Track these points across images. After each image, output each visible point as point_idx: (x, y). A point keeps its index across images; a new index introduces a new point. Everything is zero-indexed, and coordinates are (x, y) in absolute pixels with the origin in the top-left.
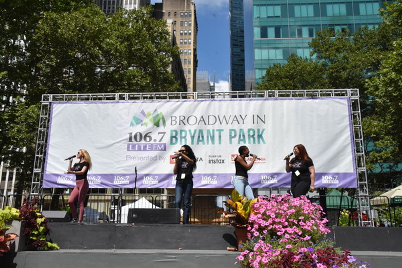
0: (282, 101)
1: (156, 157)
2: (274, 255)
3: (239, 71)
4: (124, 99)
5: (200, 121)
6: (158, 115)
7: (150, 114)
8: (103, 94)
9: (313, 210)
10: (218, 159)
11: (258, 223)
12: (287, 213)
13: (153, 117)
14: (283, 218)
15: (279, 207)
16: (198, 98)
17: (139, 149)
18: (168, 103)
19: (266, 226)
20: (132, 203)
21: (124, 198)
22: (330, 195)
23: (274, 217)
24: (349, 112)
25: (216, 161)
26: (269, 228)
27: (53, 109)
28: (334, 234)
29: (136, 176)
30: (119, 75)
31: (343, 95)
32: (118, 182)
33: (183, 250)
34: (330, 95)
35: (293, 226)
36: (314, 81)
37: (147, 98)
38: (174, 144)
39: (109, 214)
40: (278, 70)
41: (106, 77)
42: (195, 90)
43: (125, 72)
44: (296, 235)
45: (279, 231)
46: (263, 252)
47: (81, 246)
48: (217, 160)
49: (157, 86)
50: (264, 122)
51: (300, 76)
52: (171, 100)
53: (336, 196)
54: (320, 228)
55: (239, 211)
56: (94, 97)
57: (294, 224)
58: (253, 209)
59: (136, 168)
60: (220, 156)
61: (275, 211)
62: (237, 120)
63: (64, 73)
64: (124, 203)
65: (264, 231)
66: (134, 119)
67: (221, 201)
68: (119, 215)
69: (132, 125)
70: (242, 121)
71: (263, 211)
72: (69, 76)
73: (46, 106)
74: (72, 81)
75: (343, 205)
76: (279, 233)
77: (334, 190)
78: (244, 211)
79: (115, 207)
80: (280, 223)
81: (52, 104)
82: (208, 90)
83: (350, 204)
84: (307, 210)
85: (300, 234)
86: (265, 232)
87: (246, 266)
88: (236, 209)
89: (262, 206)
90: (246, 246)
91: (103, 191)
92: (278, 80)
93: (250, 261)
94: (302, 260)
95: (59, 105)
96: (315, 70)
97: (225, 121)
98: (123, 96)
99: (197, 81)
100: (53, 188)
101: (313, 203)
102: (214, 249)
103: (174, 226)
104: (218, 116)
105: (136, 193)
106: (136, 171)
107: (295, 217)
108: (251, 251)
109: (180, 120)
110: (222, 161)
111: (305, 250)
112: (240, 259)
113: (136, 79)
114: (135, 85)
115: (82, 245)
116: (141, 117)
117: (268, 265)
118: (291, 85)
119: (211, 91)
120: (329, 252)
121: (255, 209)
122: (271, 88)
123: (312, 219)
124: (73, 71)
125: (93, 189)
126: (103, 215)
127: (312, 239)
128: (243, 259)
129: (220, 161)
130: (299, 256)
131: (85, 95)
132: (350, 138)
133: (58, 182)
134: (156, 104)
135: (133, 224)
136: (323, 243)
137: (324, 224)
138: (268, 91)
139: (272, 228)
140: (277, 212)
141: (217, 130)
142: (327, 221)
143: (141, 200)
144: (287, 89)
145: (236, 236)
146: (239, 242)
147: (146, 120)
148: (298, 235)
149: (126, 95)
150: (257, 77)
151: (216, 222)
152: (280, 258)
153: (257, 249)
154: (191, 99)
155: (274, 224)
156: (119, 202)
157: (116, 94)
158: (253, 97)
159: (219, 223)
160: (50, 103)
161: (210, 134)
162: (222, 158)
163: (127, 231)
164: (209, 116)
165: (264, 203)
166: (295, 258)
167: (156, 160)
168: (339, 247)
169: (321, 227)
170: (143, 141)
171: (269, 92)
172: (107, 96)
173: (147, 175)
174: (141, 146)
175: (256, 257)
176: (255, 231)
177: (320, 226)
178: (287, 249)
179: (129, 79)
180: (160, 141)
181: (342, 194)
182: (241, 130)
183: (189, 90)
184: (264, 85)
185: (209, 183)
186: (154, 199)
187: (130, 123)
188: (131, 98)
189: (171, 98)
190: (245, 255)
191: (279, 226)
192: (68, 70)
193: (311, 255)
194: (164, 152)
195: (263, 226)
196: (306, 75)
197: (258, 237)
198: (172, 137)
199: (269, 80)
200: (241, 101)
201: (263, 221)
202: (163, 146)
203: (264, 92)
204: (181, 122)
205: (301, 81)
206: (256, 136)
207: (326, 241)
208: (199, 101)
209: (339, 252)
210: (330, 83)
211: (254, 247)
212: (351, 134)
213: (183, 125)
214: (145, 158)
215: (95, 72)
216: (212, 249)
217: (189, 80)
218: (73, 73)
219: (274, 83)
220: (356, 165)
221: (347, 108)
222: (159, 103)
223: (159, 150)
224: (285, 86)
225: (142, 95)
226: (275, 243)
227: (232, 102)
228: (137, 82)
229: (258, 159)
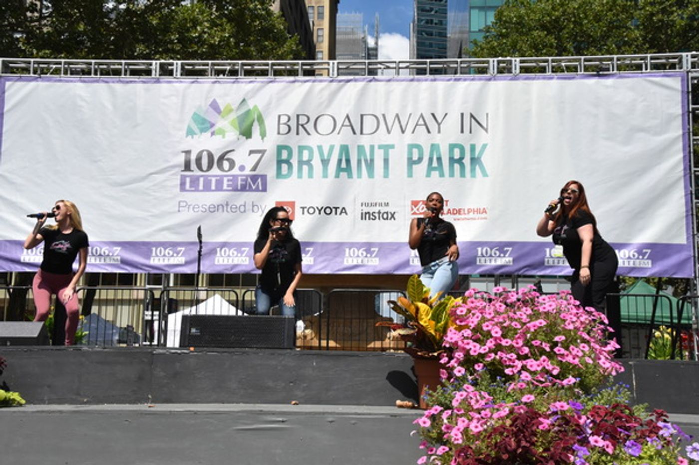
0: (527, 82)
1: (245, 206)
2: (495, 415)
3: (433, 13)
4: (171, 73)
5: (343, 125)
6: (248, 113)
7: (231, 111)
8: (123, 61)
9: (587, 322)
10: (382, 211)
11: (464, 349)
12: (529, 328)
13: (238, 117)
14: (519, 338)
15: (511, 314)
16: (338, 75)
17: (207, 188)
18: (271, 84)
19: (480, 354)
20: (192, 306)
21: (173, 295)
22: (631, 293)
23: (499, 335)
24: (683, 106)
25: (377, 215)
26: (489, 359)
27: (4, 92)
28: (634, 376)
29: (201, 247)
30: (160, 19)
31: (673, 66)
32: (159, 260)
33: (300, 406)
34: (641, 69)
35: (541, 356)
36: (605, 37)
37: (223, 72)
38: (285, 177)
39: (140, 331)
40: (523, 11)
41: (129, 23)
42: (332, 56)
43: (172, 11)
44: (546, 376)
45: (508, 366)
46: (473, 410)
47: (74, 397)
48: (379, 213)
49: (248, 45)
50: (486, 130)
51: (575, 22)
52: (279, 78)
53: (644, 296)
54: (601, 362)
55: (422, 323)
56: (101, 67)
57: (543, 352)
58: (453, 318)
59: (199, 229)
60: (387, 204)
61: (502, 323)
62: (425, 124)
63: (27, 9)
64: (174, 306)
65: (476, 367)
66: (195, 121)
67: (386, 302)
68: (164, 332)
69: (190, 132)
70: (437, 125)
71: (476, 323)
72: (42, 17)
74: (50, 29)
75: (659, 317)
76: (508, 371)
77: (640, 283)
78: (434, 323)
79: (152, 315)
80: (511, 349)
82: (364, 58)
83: (675, 314)
84: (573, 322)
85: (555, 372)
86: (479, 367)
87: (435, 439)
88: (415, 317)
89: (473, 312)
90: (437, 398)
91: (127, 280)
92: (522, 34)
93: (443, 428)
94: (556, 428)
95: (19, 84)
96: (611, 10)
97: (398, 125)
98: (170, 67)
99: (338, 37)
100: (11, 273)
101: (587, 308)
102: (367, 405)
103: (281, 355)
104: (384, 115)
105: (200, 285)
106: (200, 235)
107: (546, 336)
108: (448, 407)
109: (298, 124)
110: (390, 216)
111: (564, 406)
112: (422, 425)
113: (199, 28)
114: (196, 43)
115: (79, 394)
116: (212, 116)
117: (482, 437)
118: (551, 46)
119: (369, 59)
120: (619, 412)
121: (458, 317)
122: (505, 54)
123: (584, 341)
124: (50, 5)
125: (104, 274)
126: (127, 334)
127: (583, 385)
128: (428, 423)
129: (385, 216)
130: (551, 419)
131: (80, 64)
132: (682, 167)
133: (22, 260)
134: (245, 86)
135: (192, 349)
136: (605, 394)
137: (609, 352)
138: (496, 59)
139: (495, 359)
140: (505, 325)
141: (380, 147)
142: (618, 346)
143: (210, 300)
144: (541, 55)
145: (416, 376)
146: (422, 388)
147: (222, 123)
148: (552, 375)
149: (177, 64)
150: (475, 28)
151: (374, 349)
152: (508, 422)
153: (460, 403)
154: (325, 77)
155: (499, 350)
156: (162, 303)
157: (154, 62)
158: (461, 73)
159: (383, 349)
161: (365, 156)
162: (390, 209)
163: (178, 365)
164: (362, 116)
165: (478, 304)
166: (542, 423)
167: (245, 211)
168: (643, 403)
169: (603, 359)
170: (215, 171)
171: (499, 62)
172: (131, 67)
173: (224, 245)
174: (211, 181)
175: (457, 420)
176: (456, 365)
177: (602, 356)
178: (526, 404)
179: (183, 30)
180: (254, 169)
181: (657, 292)
182: (434, 147)
183: (319, 55)
184: (489, 46)
185: (360, 263)
186: (240, 298)
187: (186, 127)
188: (186, 73)
189: (277, 73)
190: (433, 415)
191: (509, 356)
192: (38, 3)
193: (576, 417)
194: (263, 193)
195: (476, 354)
196: (589, 21)
197: (463, 379)
198: (280, 162)
199: (502, 35)
200: (435, 83)
201: (475, 344)
202: (259, 180)
203: (488, 62)
204: (300, 128)
205: (576, 36)
206: (467, 161)
207: (612, 390)
208: (340, 81)
209: (642, 413)
210: (644, 38)
211: (453, 398)
212: (684, 157)
213: (306, 134)
214: (221, 207)
215: (102, 7)
216: (363, 405)
217: (320, 33)
218: (51, 10)
219: (513, 42)
220: (693, 228)
221: (678, 97)
222: (251, 85)
223: (251, 190)
224: (537, 49)
225: (213, 65)
226: (501, 391)
227: (415, 83)
228: (200, 36)
229: (469, 211)
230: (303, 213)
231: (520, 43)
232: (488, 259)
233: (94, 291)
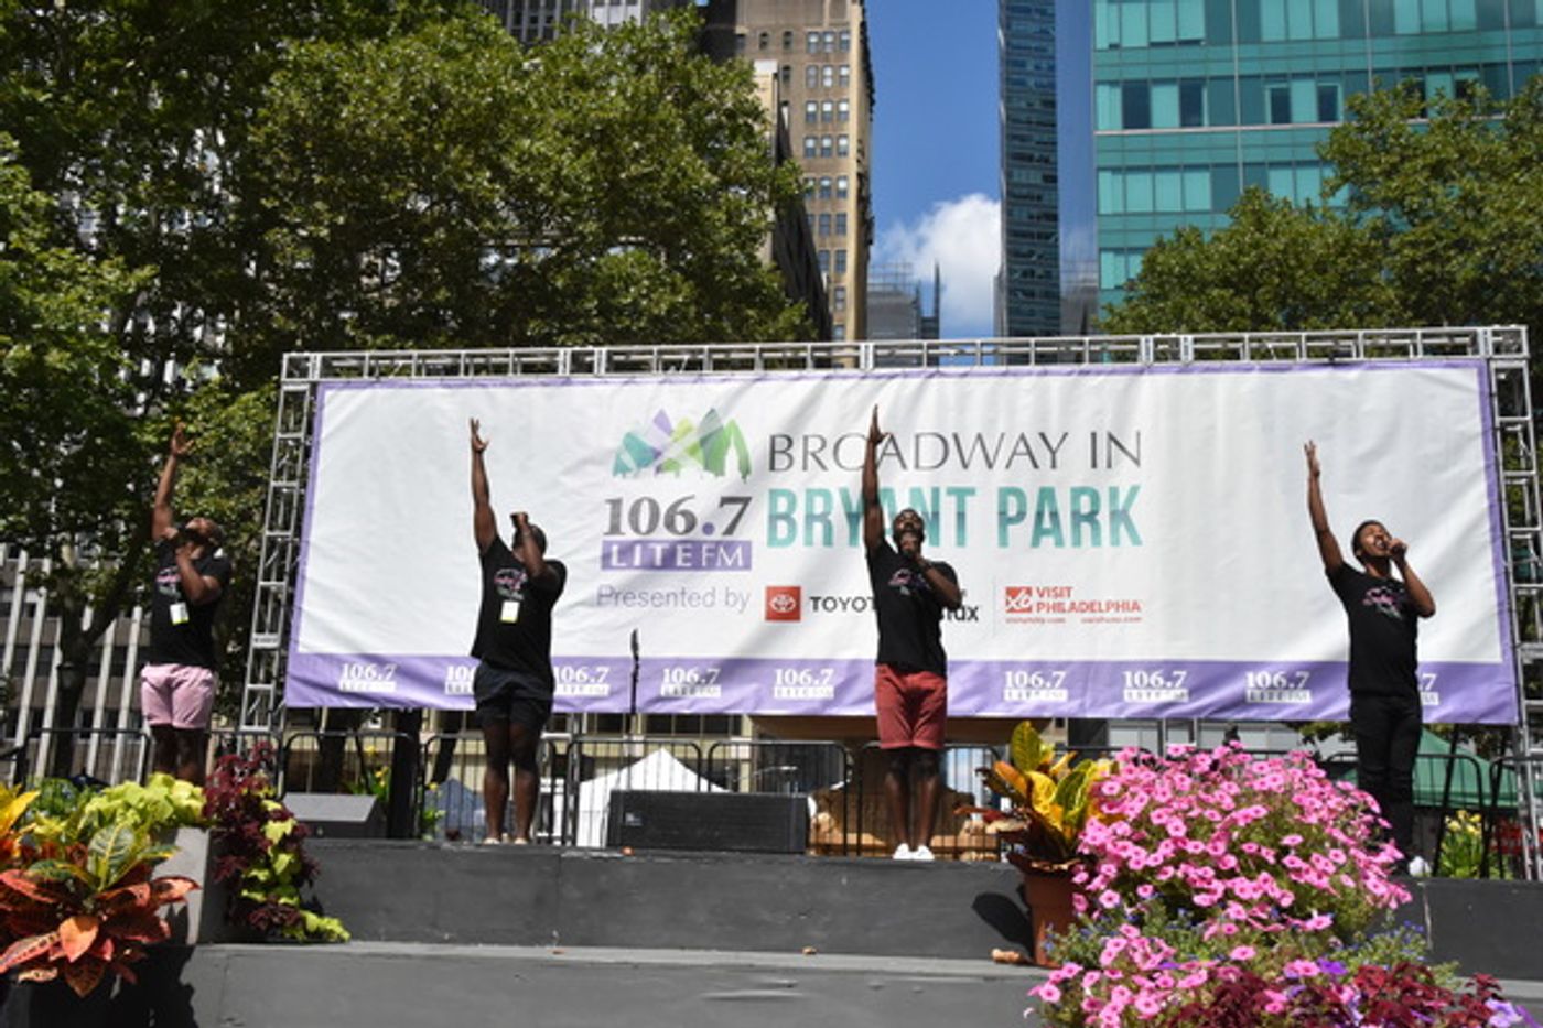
0: (1207, 375)
1: (713, 595)
2: (1182, 984)
3: (1034, 258)
4: (589, 368)
6: (719, 431)
7: (690, 429)
8: (510, 351)
9: (1341, 809)
11: (1117, 858)
12: (1235, 821)
13: (702, 440)
14: (1218, 839)
15: (1202, 794)
16: (876, 365)
17: (648, 564)
18: (759, 384)
19: (1147, 869)
20: (620, 769)
21: (588, 750)
23: (1181, 833)
24: (1484, 419)
26: (1163, 878)
27: (322, 408)
28: (1427, 908)
29: (637, 667)
30: (570, 278)
31: (1459, 350)
32: (565, 689)
33: (820, 957)
34: (1406, 353)
35: (1259, 871)
36: (1337, 296)
37: (678, 365)
38: (783, 543)
40: (1190, 255)
41: (520, 286)
42: (861, 335)
43: (593, 264)
44: (1270, 909)
45: (1199, 891)
46: (1139, 972)
47: (428, 930)
49: (718, 317)
50: (1137, 462)
51: (1281, 274)
52: (773, 373)
53: (1439, 757)
54: (1369, 884)
55: (1039, 809)
56: (475, 360)
57: (1261, 864)
58: (1096, 800)
59: (634, 636)
61: (1186, 812)
62: (1029, 453)
63: (363, 273)
64: (586, 769)
65: (1140, 891)
66: (628, 447)
67: (963, 767)
68: (572, 815)
69: (620, 468)
70: (1049, 455)
71: (1138, 811)
72: (383, 285)
73: (299, 396)
74: (395, 301)
75: (1457, 794)
76: (1199, 899)
78: (1060, 809)
79: (553, 786)
80: (1204, 858)
81: (320, 388)
82: (916, 336)
83: (1487, 789)
84: (1316, 810)
85: (1286, 902)
86: (1145, 892)
87: (1067, 1023)
88: (1024, 800)
89: (1132, 789)
90: (1070, 948)
92: (1190, 294)
93: (1084, 1005)
94: (1297, 1011)
95: (346, 393)
96: (1342, 254)
97: (982, 457)
98: (588, 359)
99: (871, 301)
100: (321, 710)
101: (1340, 784)
102: (939, 956)
103: (783, 864)
104: (956, 437)
105: (633, 730)
106: (635, 646)
107: (1267, 834)
108: (1091, 965)
109: (806, 452)
110: (968, 614)
111: (1309, 968)
112: (1045, 998)
113: (633, 289)
114: (628, 315)
115: (434, 925)
116: (656, 439)
117: (1157, 1023)
118: (1243, 314)
119: (926, 338)
120: (1408, 979)
121: (1104, 800)
122: (1164, 327)
123: (1336, 844)
124: (397, 264)
127: (1338, 928)
128: (1056, 996)
129: (960, 613)
130: (1285, 992)
131: (443, 356)
132: (1487, 526)
133: (341, 688)
134: (714, 389)
135: (628, 851)
136: (1381, 945)
137: (1384, 866)
138: (1151, 337)
139: (1174, 877)
140: (1193, 814)
141: (950, 491)
143: (653, 757)
144: (1226, 329)
145: (1026, 904)
146: (1038, 929)
147: (674, 450)
148: (1281, 909)
149: (600, 352)
150: (1108, 283)
151: (942, 851)
152: (1207, 998)
153: (1115, 960)
154: (850, 370)
155: (1182, 861)
156: (570, 764)
157: (562, 351)
158: (1091, 361)
159: (957, 852)
160: (314, 385)
163: (603, 878)
164: (917, 437)
165: (1142, 776)
166: (1269, 1000)
167: (713, 604)
168: (1449, 961)
169: (1373, 878)
170: (662, 532)
171: (1157, 342)
172: (525, 360)
173: (676, 663)
174: (653, 550)
175: (1109, 990)
176: (1103, 887)
177: (1370, 873)
178: (1237, 962)
179: (607, 292)
180: (730, 530)
181: (1453, 748)
182: (1046, 495)
183: (838, 333)
184: (1135, 313)
186: (706, 756)
187: (612, 460)
188: (616, 367)
189: (770, 365)
190: (1065, 981)
191: (1200, 872)
192: (380, 262)
193: (1334, 989)
194: (745, 573)
195: (1139, 868)
196: (1306, 273)
197: (1117, 913)
198: (774, 518)
199: (1154, 297)
200: (1046, 378)
201: (1138, 848)
202: (739, 551)
203: (1137, 342)
204: (810, 458)
205: (1284, 297)
206: (1103, 517)
207: (1392, 936)
208: (879, 377)
209: (1451, 981)
210: (1404, 302)
211: (1100, 951)
212: (1491, 506)
213: (819, 468)
214: (672, 599)
215: (478, 264)
216: (931, 956)
217: (840, 295)
218: (398, 272)
219: (1175, 306)
220: (1512, 632)
221: (1475, 404)
222: (727, 386)
223: (724, 567)
224: (1219, 319)
225: (661, 352)
226: (1186, 937)
227: (1010, 380)
228: (635, 303)
229: (1109, 605)
230: (816, 608)
231: (1189, 309)
232: (1144, 692)
233: (454, 742)
